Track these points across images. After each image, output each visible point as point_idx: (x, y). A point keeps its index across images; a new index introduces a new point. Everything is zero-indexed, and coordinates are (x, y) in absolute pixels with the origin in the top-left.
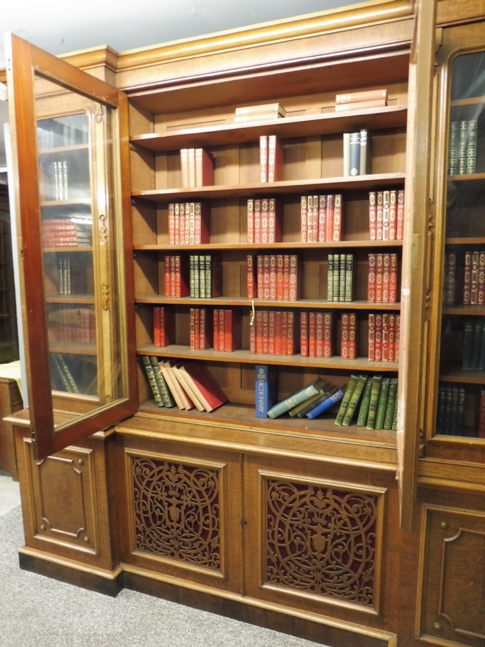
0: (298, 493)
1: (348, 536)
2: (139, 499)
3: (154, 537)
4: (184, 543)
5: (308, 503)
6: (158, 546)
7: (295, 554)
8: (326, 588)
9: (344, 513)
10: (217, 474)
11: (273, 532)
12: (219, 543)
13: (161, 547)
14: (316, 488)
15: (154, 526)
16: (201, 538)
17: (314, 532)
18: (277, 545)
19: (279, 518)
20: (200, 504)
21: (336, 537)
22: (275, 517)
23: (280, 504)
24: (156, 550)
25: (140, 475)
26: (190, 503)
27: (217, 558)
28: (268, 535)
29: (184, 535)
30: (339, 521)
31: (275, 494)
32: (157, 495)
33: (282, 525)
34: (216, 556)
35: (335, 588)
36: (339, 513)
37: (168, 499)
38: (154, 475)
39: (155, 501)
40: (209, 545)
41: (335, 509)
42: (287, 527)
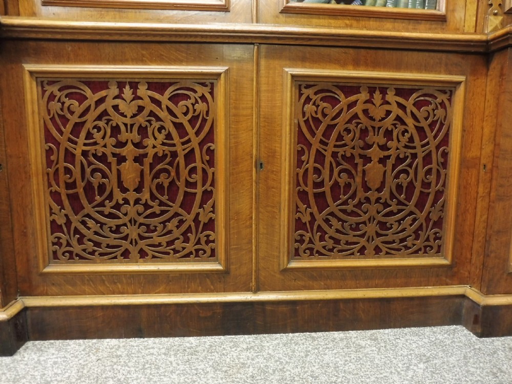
0: (345, 101)
1: (414, 156)
2: (57, 163)
3: (89, 228)
4: (148, 226)
5: (361, 115)
6: (97, 244)
7: (338, 202)
8: (381, 245)
9: (410, 121)
10: (212, 89)
11: (306, 171)
12: (213, 212)
13: (104, 245)
14: (374, 89)
15: (88, 208)
16: (181, 211)
17: (366, 159)
18: (310, 190)
19: (316, 145)
20: (179, 149)
21: (399, 160)
22: (309, 145)
23: (318, 122)
24: (93, 253)
25: (59, 115)
26: (160, 150)
27: (211, 238)
28: (298, 181)
29: (149, 212)
30: (403, 135)
31: (309, 108)
32: (94, 147)
33: (320, 157)
34: (208, 236)
35: (394, 242)
36: (403, 123)
37: (117, 151)
38: (87, 110)
39: (92, 159)
40: (196, 220)
41: (398, 118)
42: (329, 158)
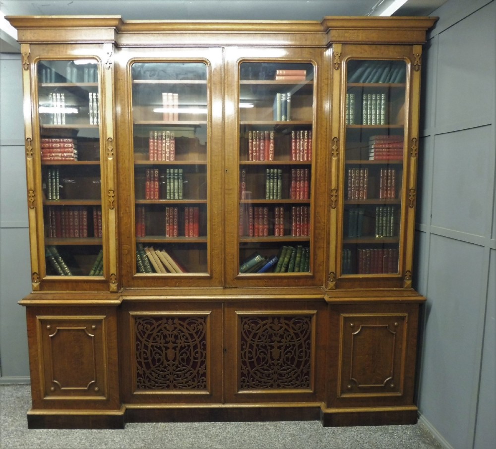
0: (262, 323)
1: (294, 345)
2: (141, 350)
3: (153, 376)
4: (177, 375)
5: (269, 329)
6: (156, 382)
7: (260, 365)
8: (280, 384)
9: (291, 331)
10: (205, 319)
11: (245, 352)
12: (205, 369)
13: (159, 383)
14: (273, 317)
15: (153, 368)
16: (191, 369)
17: (272, 347)
18: (247, 361)
19: (249, 342)
20: (191, 344)
21: (287, 347)
22: (246, 342)
23: (250, 332)
24: (154, 386)
25: (142, 331)
26: (183, 344)
28: (242, 356)
29: (178, 369)
30: (288, 337)
31: (246, 326)
32: (156, 344)
33: (251, 347)
34: (203, 379)
35: (286, 382)
36: (288, 331)
37: (166, 345)
38: (154, 329)
39: (155, 348)
40: (198, 373)
41: (286, 329)
42: (255, 347)
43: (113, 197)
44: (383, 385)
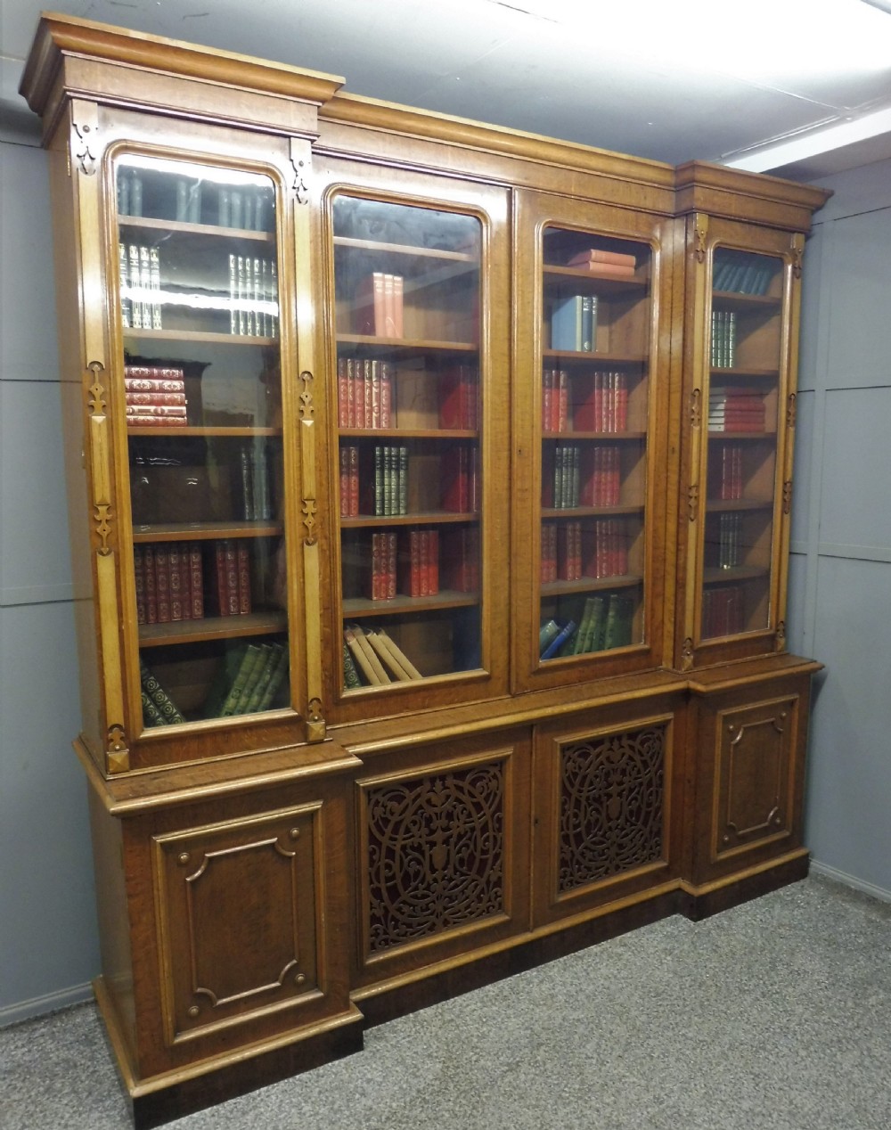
0: (594, 753)
1: (641, 784)
2: (379, 862)
3: (403, 913)
4: (450, 897)
5: (605, 761)
6: (409, 925)
7: (590, 836)
8: (620, 863)
9: (637, 757)
10: (501, 767)
11: (568, 818)
12: (501, 870)
13: (415, 925)
14: (613, 738)
15: (404, 895)
16: (477, 877)
17: (609, 796)
18: (571, 832)
19: (575, 794)
20: (477, 824)
21: (632, 790)
22: (571, 796)
23: (575, 775)
24: (405, 935)
25: (382, 819)
26: (463, 829)
27: (499, 894)
28: (562, 826)
29: (452, 884)
30: (633, 770)
31: (570, 764)
32: (412, 840)
33: (578, 803)
34: (497, 892)
35: (628, 858)
36: (633, 760)
37: (431, 838)
38: (407, 806)
39: (409, 851)
40: (488, 881)
41: (630, 757)
42: (584, 803)
43: (313, 514)
44: (766, 824)
